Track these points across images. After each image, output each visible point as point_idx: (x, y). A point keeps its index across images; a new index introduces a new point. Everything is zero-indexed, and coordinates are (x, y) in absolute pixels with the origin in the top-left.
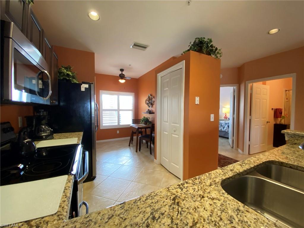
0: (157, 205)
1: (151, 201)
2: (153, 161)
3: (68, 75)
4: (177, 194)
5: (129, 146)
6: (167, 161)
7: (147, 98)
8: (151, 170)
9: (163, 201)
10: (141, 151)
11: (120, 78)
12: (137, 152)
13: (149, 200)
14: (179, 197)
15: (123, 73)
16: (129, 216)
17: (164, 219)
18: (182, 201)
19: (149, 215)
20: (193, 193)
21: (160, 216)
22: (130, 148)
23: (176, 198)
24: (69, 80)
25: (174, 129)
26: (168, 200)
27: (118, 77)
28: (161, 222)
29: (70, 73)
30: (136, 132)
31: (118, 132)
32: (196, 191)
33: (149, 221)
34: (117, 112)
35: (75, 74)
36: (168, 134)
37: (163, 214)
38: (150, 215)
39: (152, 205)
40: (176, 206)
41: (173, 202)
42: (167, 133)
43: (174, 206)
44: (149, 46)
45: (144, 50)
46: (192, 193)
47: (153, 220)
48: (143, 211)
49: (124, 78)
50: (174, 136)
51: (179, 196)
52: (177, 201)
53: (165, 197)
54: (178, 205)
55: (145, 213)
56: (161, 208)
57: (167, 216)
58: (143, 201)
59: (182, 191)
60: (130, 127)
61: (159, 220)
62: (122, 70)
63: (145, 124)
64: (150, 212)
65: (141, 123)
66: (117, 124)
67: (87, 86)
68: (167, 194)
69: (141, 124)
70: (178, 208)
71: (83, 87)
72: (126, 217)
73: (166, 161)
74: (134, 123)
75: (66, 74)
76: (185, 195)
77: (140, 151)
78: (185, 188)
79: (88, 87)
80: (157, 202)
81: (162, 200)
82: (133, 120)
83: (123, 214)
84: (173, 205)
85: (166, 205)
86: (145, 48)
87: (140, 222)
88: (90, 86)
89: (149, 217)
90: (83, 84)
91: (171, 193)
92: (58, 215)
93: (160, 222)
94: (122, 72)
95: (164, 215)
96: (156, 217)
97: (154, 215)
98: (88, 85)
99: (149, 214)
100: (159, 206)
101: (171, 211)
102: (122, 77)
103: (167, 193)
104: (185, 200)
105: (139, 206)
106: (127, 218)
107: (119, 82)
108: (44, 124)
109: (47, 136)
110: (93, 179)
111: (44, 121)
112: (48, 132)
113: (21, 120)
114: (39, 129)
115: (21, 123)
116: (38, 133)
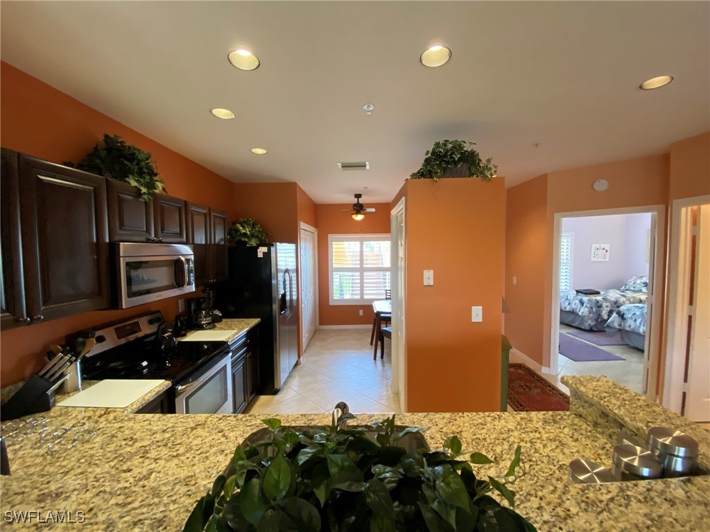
5: (372, 344)
12: (375, 359)
24: (245, 243)
27: (351, 211)
31: (361, 313)
34: (358, 274)
49: (361, 211)
62: (358, 196)
66: (358, 297)
67: (265, 249)
71: (260, 252)
74: (388, 298)
75: (242, 234)
77: (382, 357)
79: (266, 251)
86: (364, 166)
88: (269, 250)
90: (260, 248)
92: (125, 409)
94: (358, 200)
106: (152, 424)
107: (353, 220)
108: (204, 310)
109: (208, 324)
110: (275, 392)
111: (203, 306)
112: (208, 319)
113: (183, 303)
114: (197, 315)
115: (183, 307)
116: (197, 319)
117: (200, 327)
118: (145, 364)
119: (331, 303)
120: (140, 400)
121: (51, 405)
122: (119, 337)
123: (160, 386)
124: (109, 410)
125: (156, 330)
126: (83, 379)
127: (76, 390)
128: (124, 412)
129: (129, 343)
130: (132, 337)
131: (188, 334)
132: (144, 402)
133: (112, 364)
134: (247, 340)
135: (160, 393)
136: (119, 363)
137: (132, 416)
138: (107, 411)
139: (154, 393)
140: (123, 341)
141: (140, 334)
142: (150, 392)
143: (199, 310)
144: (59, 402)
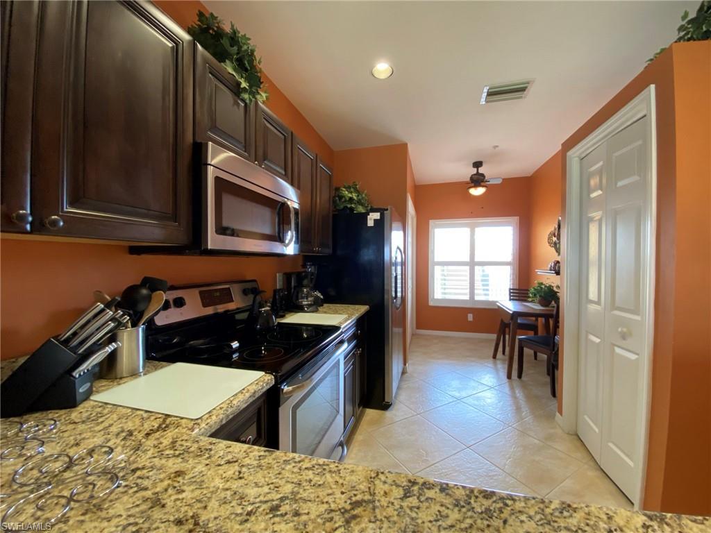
0: (311, 491)
1: (311, 476)
2: (550, 417)
3: (351, 199)
4: (377, 498)
5: (494, 357)
6: (595, 432)
7: (555, 229)
8: (536, 441)
9: (330, 491)
10: (524, 378)
11: (473, 185)
12: (509, 377)
13: (311, 472)
14: (374, 509)
15: (481, 170)
16: (251, 478)
17: (287, 523)
18: (366, 520)
19: (275, 499)
20: (423, 522)
21: (289, 513)
22: (495, 364)
23: (364, 504)
24: (352, 209)
25: (620, 330)
26: (343, 496)
27: (467, 183)
28: (274, 526)
29: (354, 196)
30: (510, 324)
31: (470, 317)
32: (440, 523)
33: (264, 506)
34: (467, 269)
35: (364, 196)
36: (598, 344)
37: (297, 514)
38: (277, 500)
39: (304, 484)
40: (343, 519)
41: (348, 507)
42: (598, 340)
43: (337, 518)
44: (534, 81)
45: (521, 97)
46: (420, 521)
47: (268, 511)
48: (277, 485)
49: (482, 184)
50: (618, 354)
51: (377, 504)
52: (357, 511)
53: (345, 487)
54: (348, 522)
55: (276, 489)
56: (310, 501)
57: (299, 524)
58: (300, 469)
59: (401, 499)
60: (497, 307)
61: (277, 519)
62: (478, 165)
63: (542, 306)
64: (285, 493)
65: (530, 300)
66: (467, 297)
67: (377, 216)
68: (359, 484)
69: (531, 302)
70: (340, 526)
71: (371, 219)
72: (246, 475)
73: (592, 429)
74: (513, 300)
75: (348, 199)
76: (396, 513)
77: (520, 376)
78: (418, 498)
79: (379, 218)
80: (320, 485)
81: (331, 488)
82: (510, 289)
83: (249, 469)
84: (338, 513)
85: (327, 502)
86: (523, 90)
87: (250, 497)
88: (382, 216)
89: (273, 500)
90: (371, 214)
91: (369, 488)
92: (196, 422)
93: (274, 524)
94: (478, 170)
95: (295, 519)
96: (279, 510)
97: (282, 504)
98: (379, 214)
99: (279, 496)
100: (312, 496)
101: (319, 520)
102: (477, 180)
103: (363, 482)
104: (378, 523)
105: (283, 471)
106: (246, 478)
107: (470, 194)
108: (306, 287)
109: (309, 306)
110: (385, 406)
111: (305, 282)
112: (310, 299)
113: (281, 278)
114: (298, 293)
115: (281, 283)
116: (297, 299)
117: (299, 309)
118: (235, 345)
119: (431, 303)
120: (224, 406)
121: (78, 398)
122: (205, 305)
123: (257, 382)
124: (169, 420)
125: (251, 303)
126: (149, 357)
127: (134, 374)
128: (192, 429)
129: (216, 315)
130: (221, 308)
131: (287, 316)
132: (230, 410)
133: (192, 342)
134: (357, 330)
135: (257, 396)
136: (201, 341)
137: (205, 441)
138: (166, 422)
139: (248, 395)
140: (209, 311)
141: (232, 306)
142: (241, 392)
143: (300, 285)
144: (98, 392)
